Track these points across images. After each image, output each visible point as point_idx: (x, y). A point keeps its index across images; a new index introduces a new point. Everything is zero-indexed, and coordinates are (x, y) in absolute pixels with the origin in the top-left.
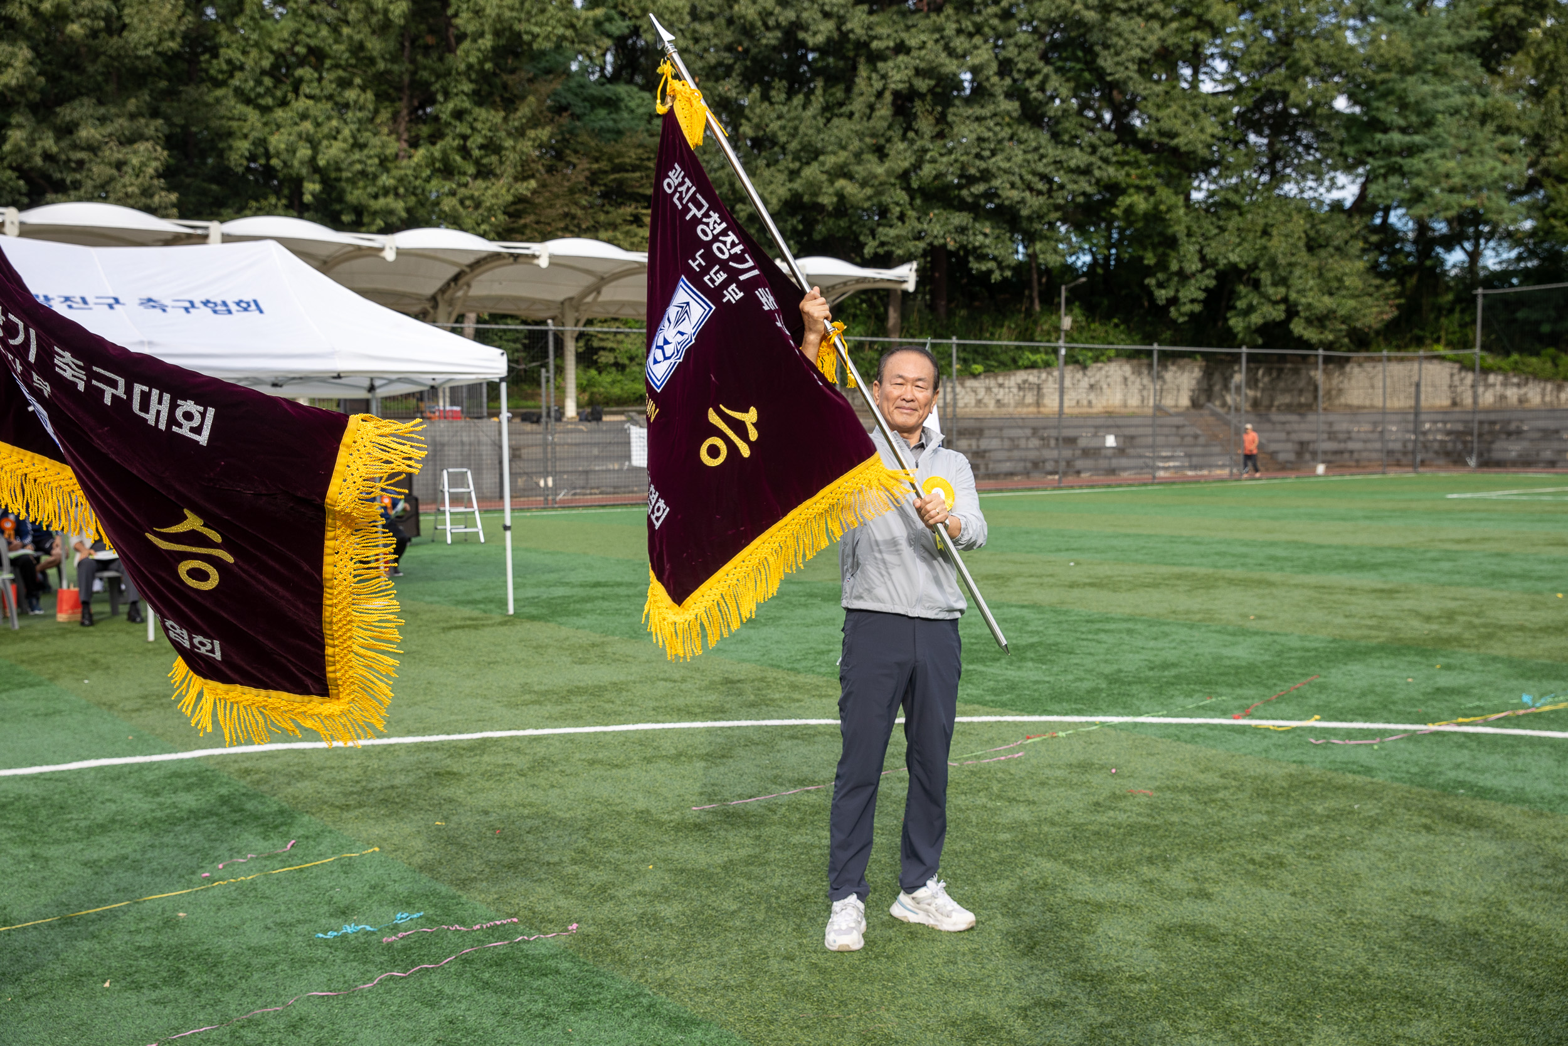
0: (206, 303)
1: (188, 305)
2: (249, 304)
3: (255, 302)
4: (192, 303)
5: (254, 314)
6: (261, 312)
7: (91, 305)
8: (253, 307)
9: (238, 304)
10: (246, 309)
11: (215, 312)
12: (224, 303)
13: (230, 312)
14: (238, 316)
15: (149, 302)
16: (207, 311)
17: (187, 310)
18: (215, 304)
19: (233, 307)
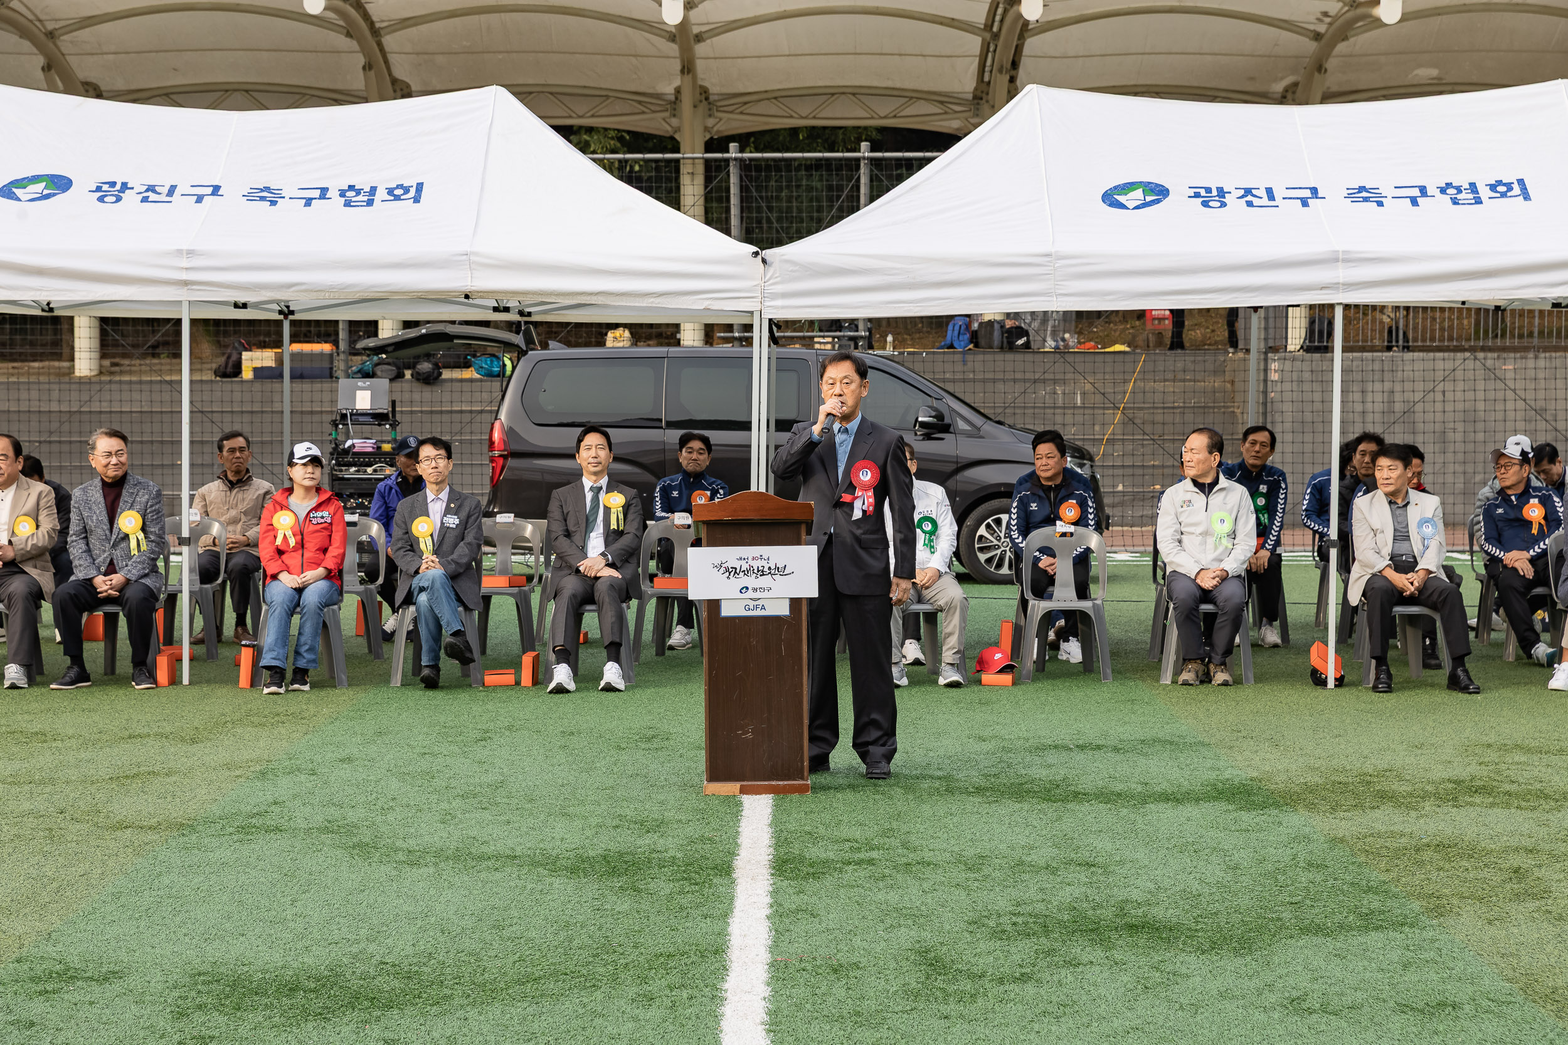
0: (1443, 191)
1: (1416, 192)
2: (1510, 189)
3: (1521, 182)
4: (1423, 190)
5: (1515, 203)
6: (1527, 197)
7: (1279, 200)
8: (1517, 190)
9: (1493, 188)
10: (1503, 195)
11: (1455, 202)
12: (1473, 187)
13: (1478, 201)
14: (1492, 206)
15: (1363, 194)
16: (1446, 199)
17: (1414, 201)
18: (1459, 190)
19: (1484, 193)
